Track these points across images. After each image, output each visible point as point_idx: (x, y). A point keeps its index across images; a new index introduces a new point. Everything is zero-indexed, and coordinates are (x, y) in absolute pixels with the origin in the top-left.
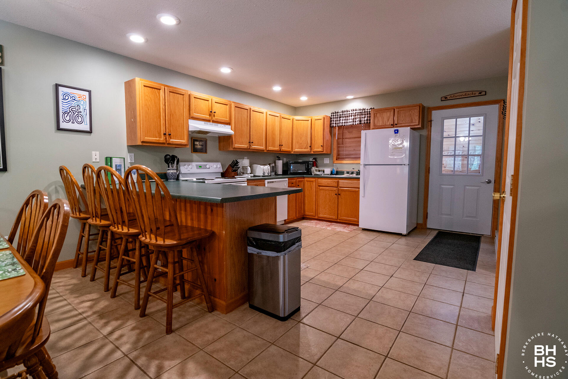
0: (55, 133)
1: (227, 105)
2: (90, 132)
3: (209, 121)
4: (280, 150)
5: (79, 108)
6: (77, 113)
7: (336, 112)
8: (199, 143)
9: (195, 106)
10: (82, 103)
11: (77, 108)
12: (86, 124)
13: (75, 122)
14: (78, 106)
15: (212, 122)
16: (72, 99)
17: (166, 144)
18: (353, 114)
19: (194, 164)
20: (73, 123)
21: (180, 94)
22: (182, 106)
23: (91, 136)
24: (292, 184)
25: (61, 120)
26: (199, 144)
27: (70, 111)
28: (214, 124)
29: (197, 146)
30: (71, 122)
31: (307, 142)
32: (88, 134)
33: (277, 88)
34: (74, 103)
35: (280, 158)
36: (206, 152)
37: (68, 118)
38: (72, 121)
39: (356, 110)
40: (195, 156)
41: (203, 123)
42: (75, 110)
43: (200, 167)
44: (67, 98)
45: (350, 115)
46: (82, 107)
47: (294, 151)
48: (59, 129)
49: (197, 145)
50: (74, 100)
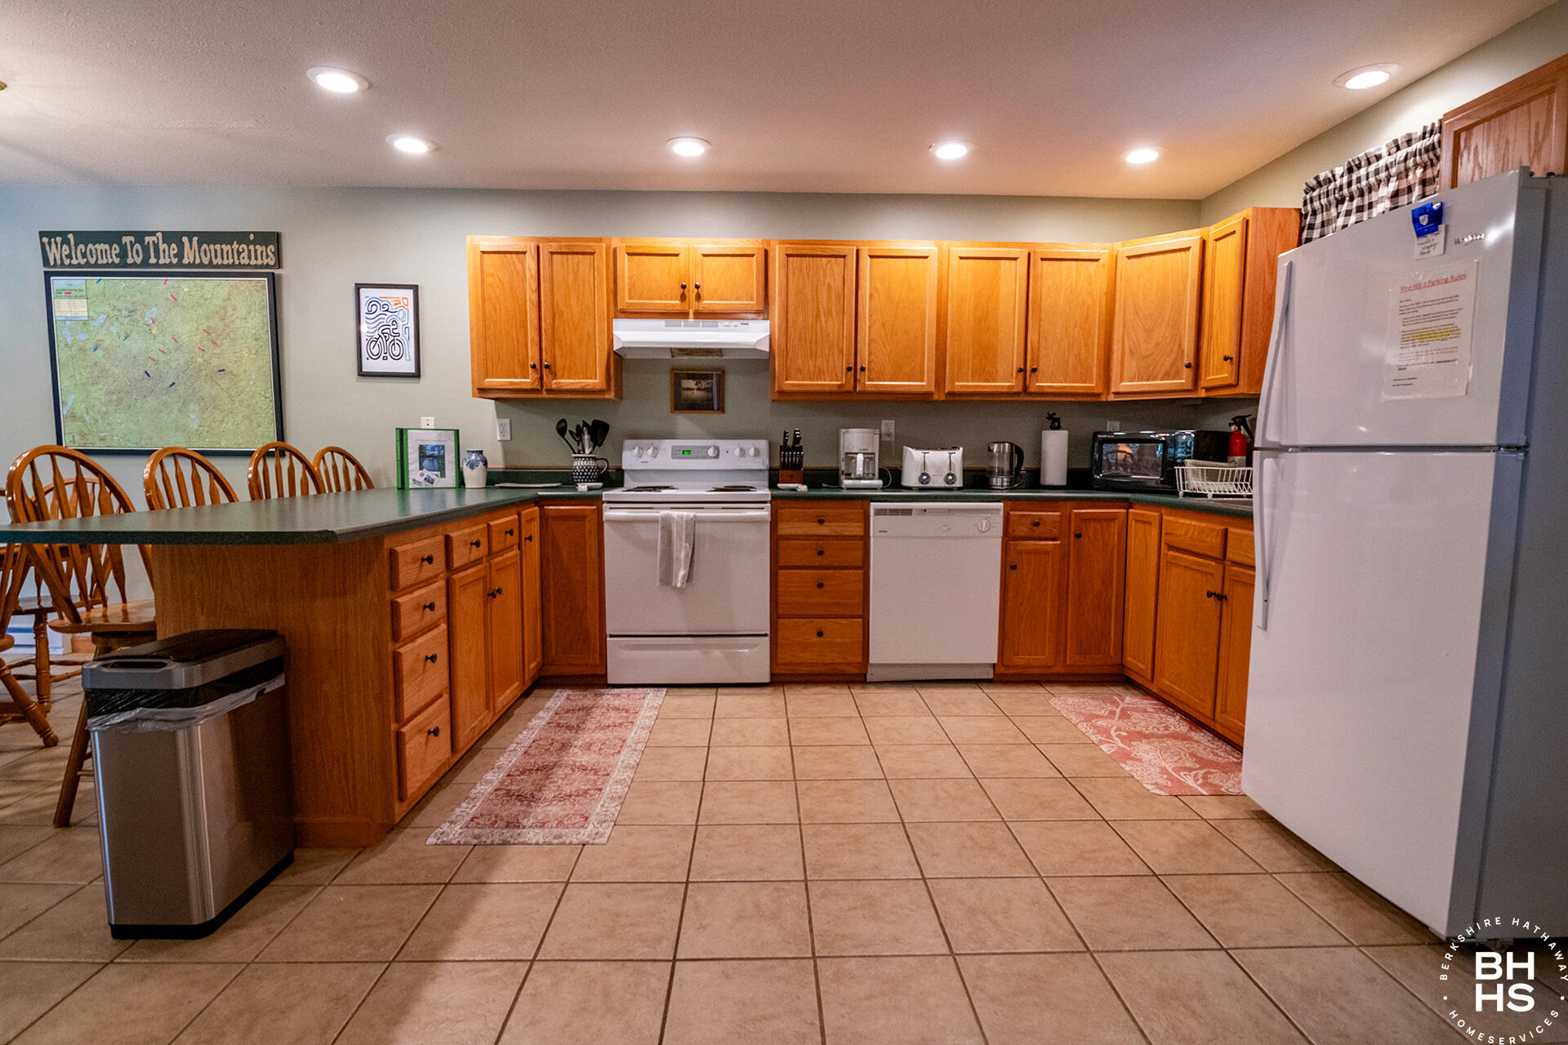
0: (357, 381)
1: (752, 256)
2: (417, 375)
3: (684, 315)
4: (1025, 387)
5: (395, 327)
6: (392, 338)
7: (1321, 179)
8: (696, 384)
9: (630, 278)
10: (401, 315)
11: (392, 327)
12: (408, 358)
13: (389, 357)
14: (394, 323)
15: (694, 318)
16: (383, 309)
17: (544, 392)
18: (1393, 171)
19: (667, 445)
20: (385, 358)
21: (584, 253)
22: (590, 285)
23: (419, 383)
24: (1035, 528)
25: (365, 355)
26: (696, 387)
27: (380, 336)
28: (701, 322)
29: (691, 392)
30: (382, 357)
31: (1180, 345)
32: (414, 380)
33: (951, 151)
34: (386, 317)
35: (1058, 420)
36: (722, 409)
37: (375, 351)
38: (383, 355)
39: (1409, 142)
40: (683, 421)
41: (662, 323)
42: (387, 331)
43: (685, 453)
44: (374, 308)
45: (1383, 175)
46: (400, 323)
47: (1113, 390)
48: (362, 374)
49: (689, 389)
50: (387, 310)
